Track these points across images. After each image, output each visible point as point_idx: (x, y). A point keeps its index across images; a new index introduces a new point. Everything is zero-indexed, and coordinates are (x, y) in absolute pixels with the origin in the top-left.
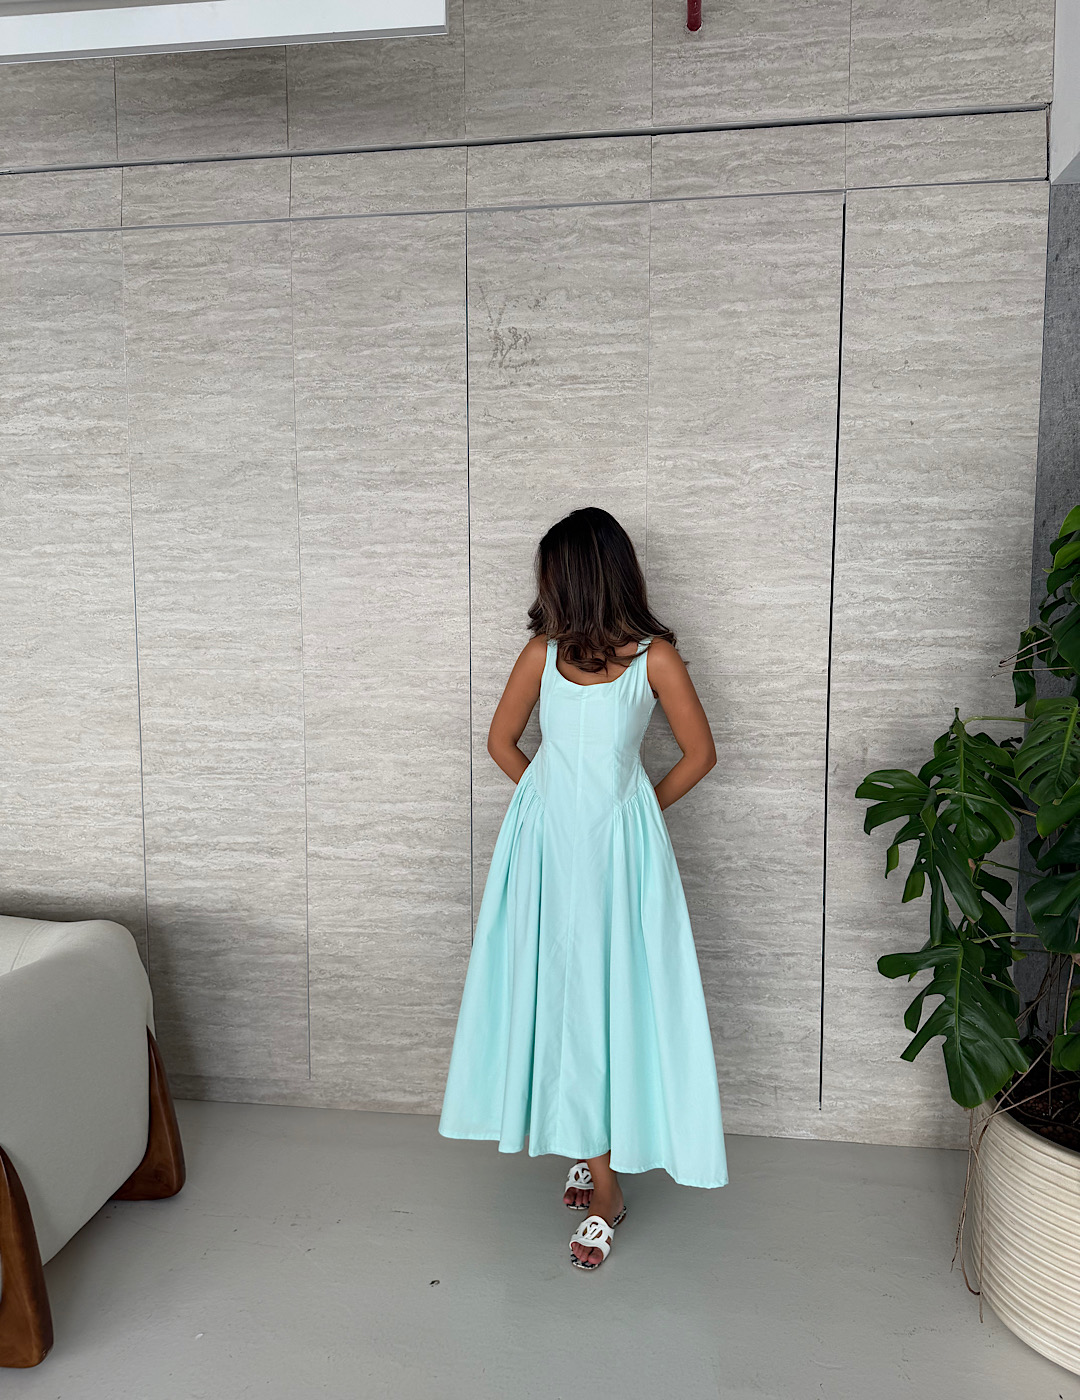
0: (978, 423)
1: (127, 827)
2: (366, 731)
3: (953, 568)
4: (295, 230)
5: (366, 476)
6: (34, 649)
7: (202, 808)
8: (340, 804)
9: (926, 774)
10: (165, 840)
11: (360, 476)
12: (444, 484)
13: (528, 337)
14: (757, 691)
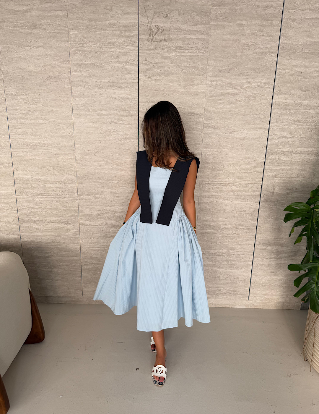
1: (11, 214)
2: (100, 181)
5: (98, 83)
7: (39, 208)
8: (91, 207)
10: (26, 219)
11: (96, 83)
12: (129, 87)
13: (163, 30)
14: (240, 168)
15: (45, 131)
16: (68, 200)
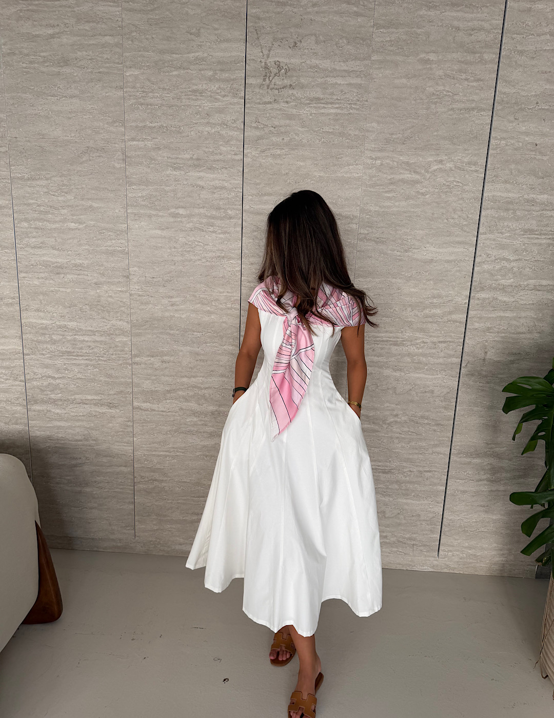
1: (14, 387)
2: (172, 332)
5: (173, 161)
7: (64, 377)
8: (154, 378)
9: (549, 381)
10: (40, 396)
11: (169, 160)
12: (226, 168)
13: (288, 69)
14: (422, 314)
15: (78, 242)
16: (114, 364)
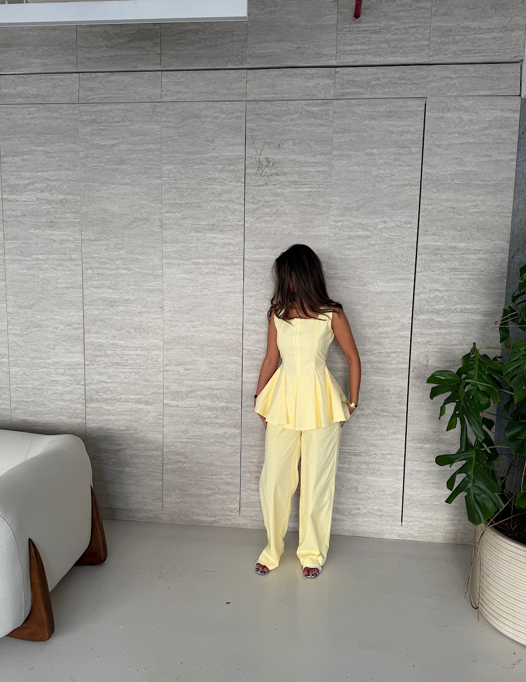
0: (485, 209)
1: (77, 390)
2: (193, 347)
3: (471, 277)
4: (163, 107)
5: (195, 226)
6: (33, 305)
8: (179, 381)
9: (459, 373)
10: (96, 397)
11: (192, 226)
12: (232, 231)
13: (274, 162)
14: (378, 332)
15: (127, 283)
16: (150, 371)
